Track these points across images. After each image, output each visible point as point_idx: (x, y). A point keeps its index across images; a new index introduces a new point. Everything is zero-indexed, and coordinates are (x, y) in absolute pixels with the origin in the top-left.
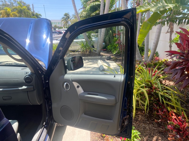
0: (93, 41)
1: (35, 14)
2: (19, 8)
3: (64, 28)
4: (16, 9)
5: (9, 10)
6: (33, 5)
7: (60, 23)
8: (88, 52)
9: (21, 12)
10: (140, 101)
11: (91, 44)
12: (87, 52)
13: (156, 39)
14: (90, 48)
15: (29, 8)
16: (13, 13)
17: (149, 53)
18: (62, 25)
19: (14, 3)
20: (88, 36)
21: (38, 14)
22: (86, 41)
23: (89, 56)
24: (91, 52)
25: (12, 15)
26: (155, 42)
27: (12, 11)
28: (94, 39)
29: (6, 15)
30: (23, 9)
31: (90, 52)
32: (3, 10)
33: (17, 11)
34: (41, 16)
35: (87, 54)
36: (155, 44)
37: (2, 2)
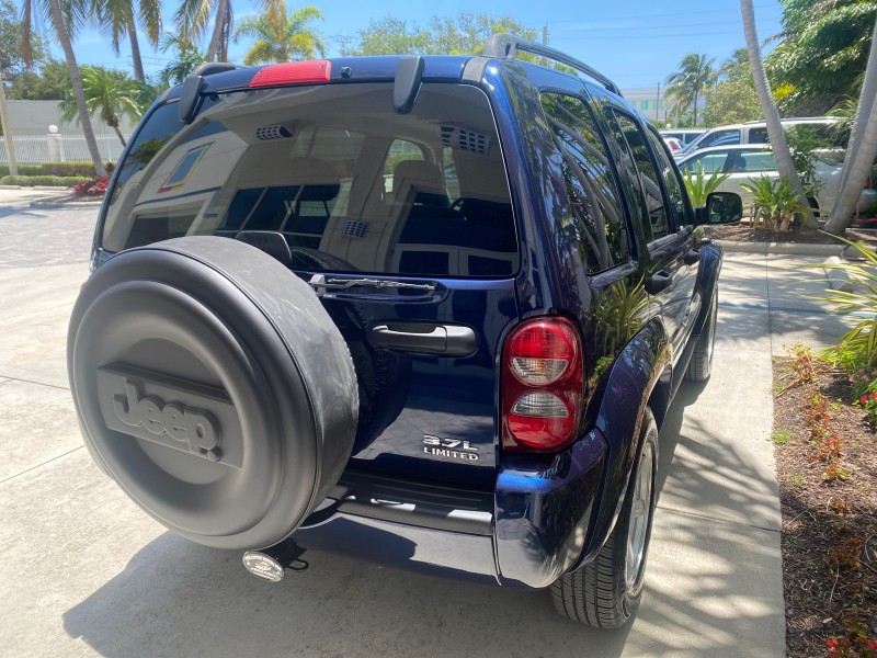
0: (817, 179)
3: (672, 127)
7: (650, 104)
8: (784, 225)
11: (805, 190)
12: (780, 222)
14: (798, 206)
18: (662, 114)
20: (794, 157)
22: (783, 180)
23: (790, 241)
24: (800, 224)
28: (821, 171)
31: (797, 224)
35: (781, 233)
37: (440, 28)
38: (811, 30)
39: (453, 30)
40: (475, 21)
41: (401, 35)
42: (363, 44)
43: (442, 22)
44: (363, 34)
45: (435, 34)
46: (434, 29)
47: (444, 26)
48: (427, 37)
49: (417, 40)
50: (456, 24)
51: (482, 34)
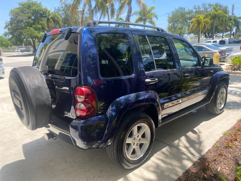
2: (213, 13)
4: (210, 15)
5: (201, 17)
6: (233, 6)
9: (214, 17)
15: (226, 10)
16: (204, 20)
19: (209, 8)
25: (203, 23)
27: (204, 18)
30: (218, 14)
32: (195, 18)
33: (210, 18)
37: (196, 8)
40: (207, 6)
41: (184, 11)
42: (172, 15)
45: (194, 10)
49: (189, 12)
50: (201, 7)
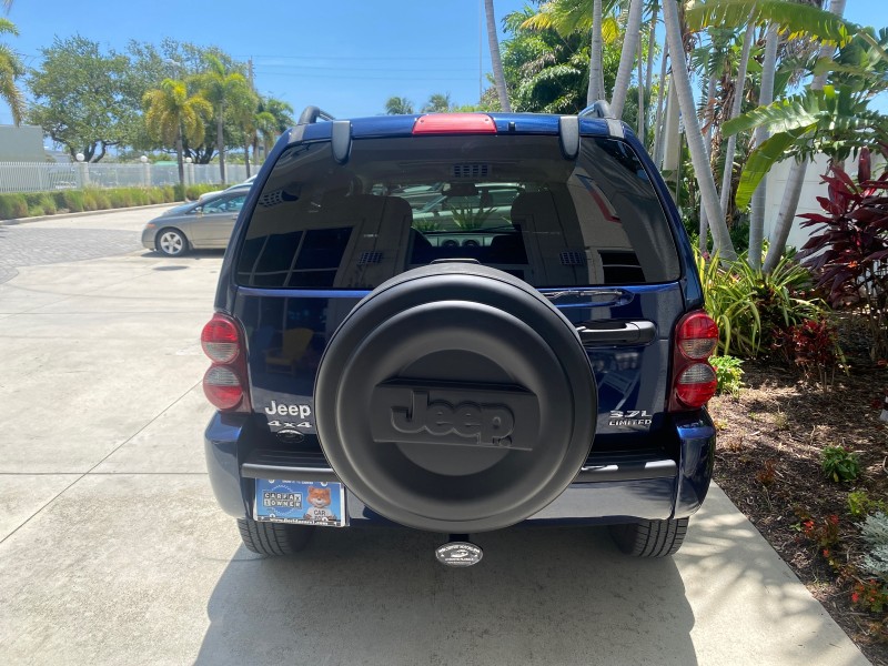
1: (267, 102)
2: (210, 80)
5: (180, 89)
6: (250, 64)
9: (217, 95)
10: (740, 338)
13: (788, 203)
16: (193, 100)
17: (765, 253)
19: (188, 59)
21: (279, 104)
25: (190, 109)
26: (785, 212)
27: (190, 94)
29: (166, 110)
30: (228, 85)
34: (291, 111)
36: (784, 217)
37: (139, 53)
38: (527, 85)
39: (156, 57)
40: (180, 49)
41: (93, 57)
42: (46, 63)
43: (142, 47)
44: (46, 52)
45: (134, 60)
46: (134, 54)
47: (145, 51)
48: (126, 61)
49: (114, 63)
50: (159, 50)
51: (189, 63)
